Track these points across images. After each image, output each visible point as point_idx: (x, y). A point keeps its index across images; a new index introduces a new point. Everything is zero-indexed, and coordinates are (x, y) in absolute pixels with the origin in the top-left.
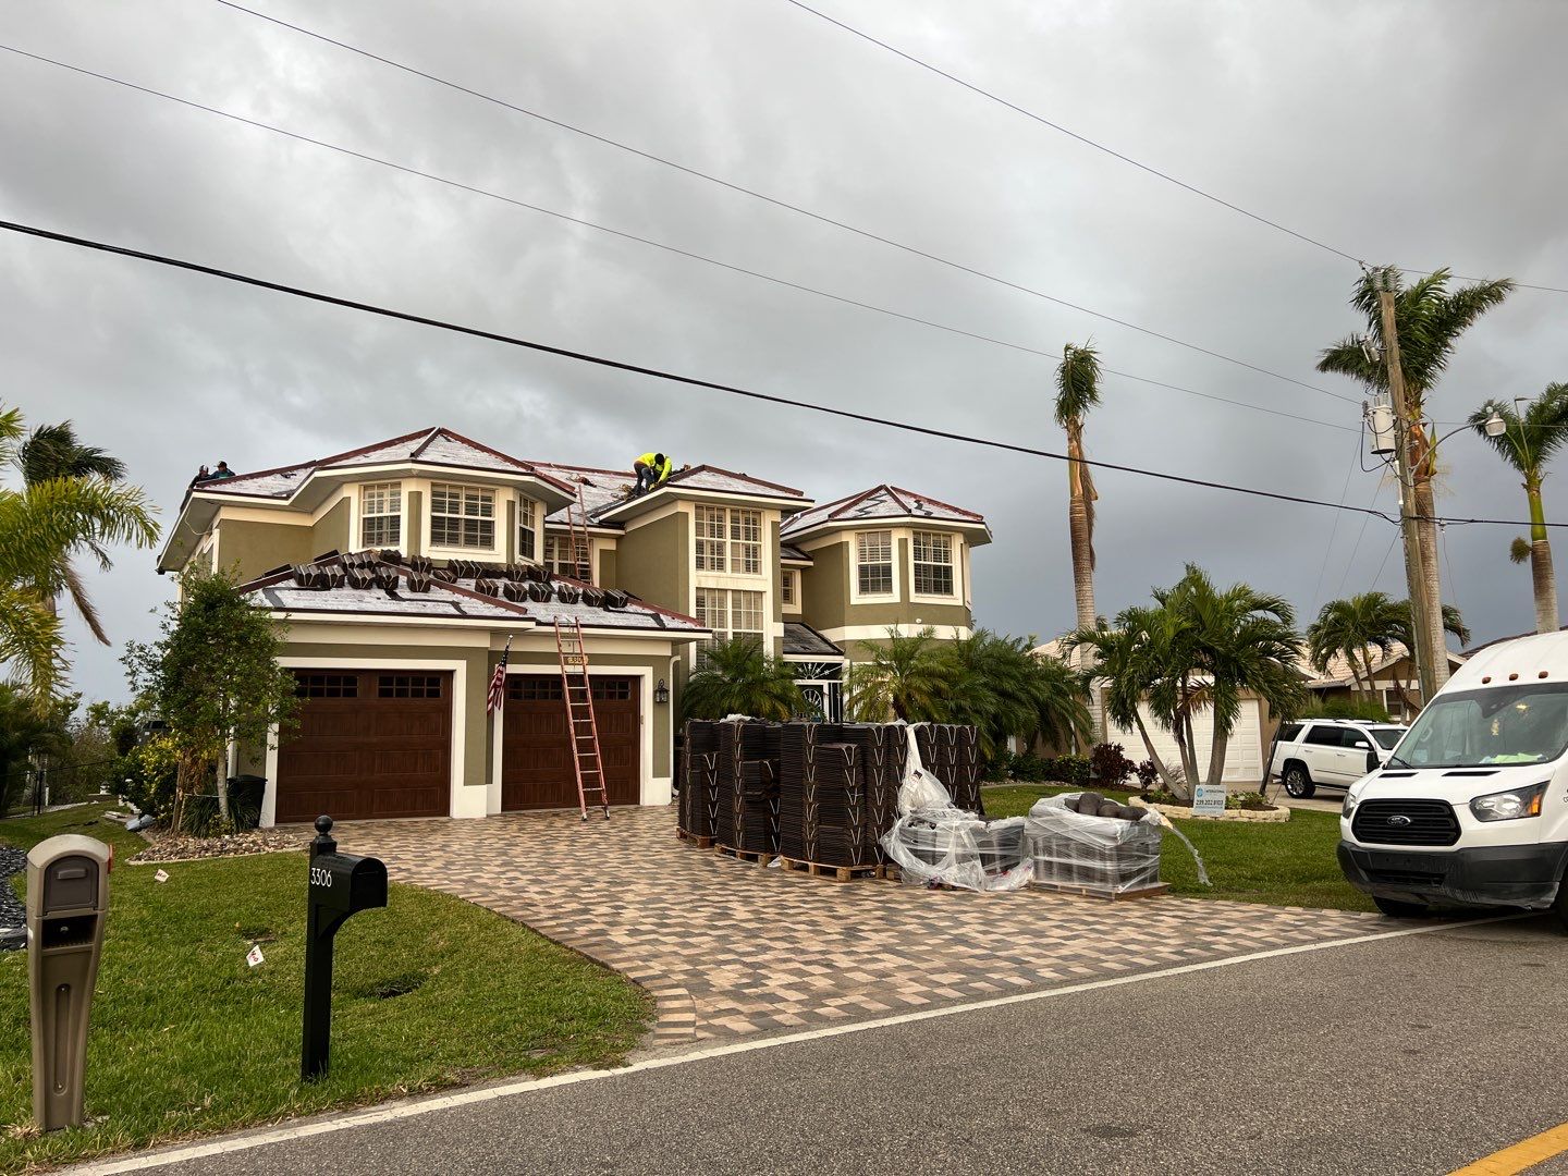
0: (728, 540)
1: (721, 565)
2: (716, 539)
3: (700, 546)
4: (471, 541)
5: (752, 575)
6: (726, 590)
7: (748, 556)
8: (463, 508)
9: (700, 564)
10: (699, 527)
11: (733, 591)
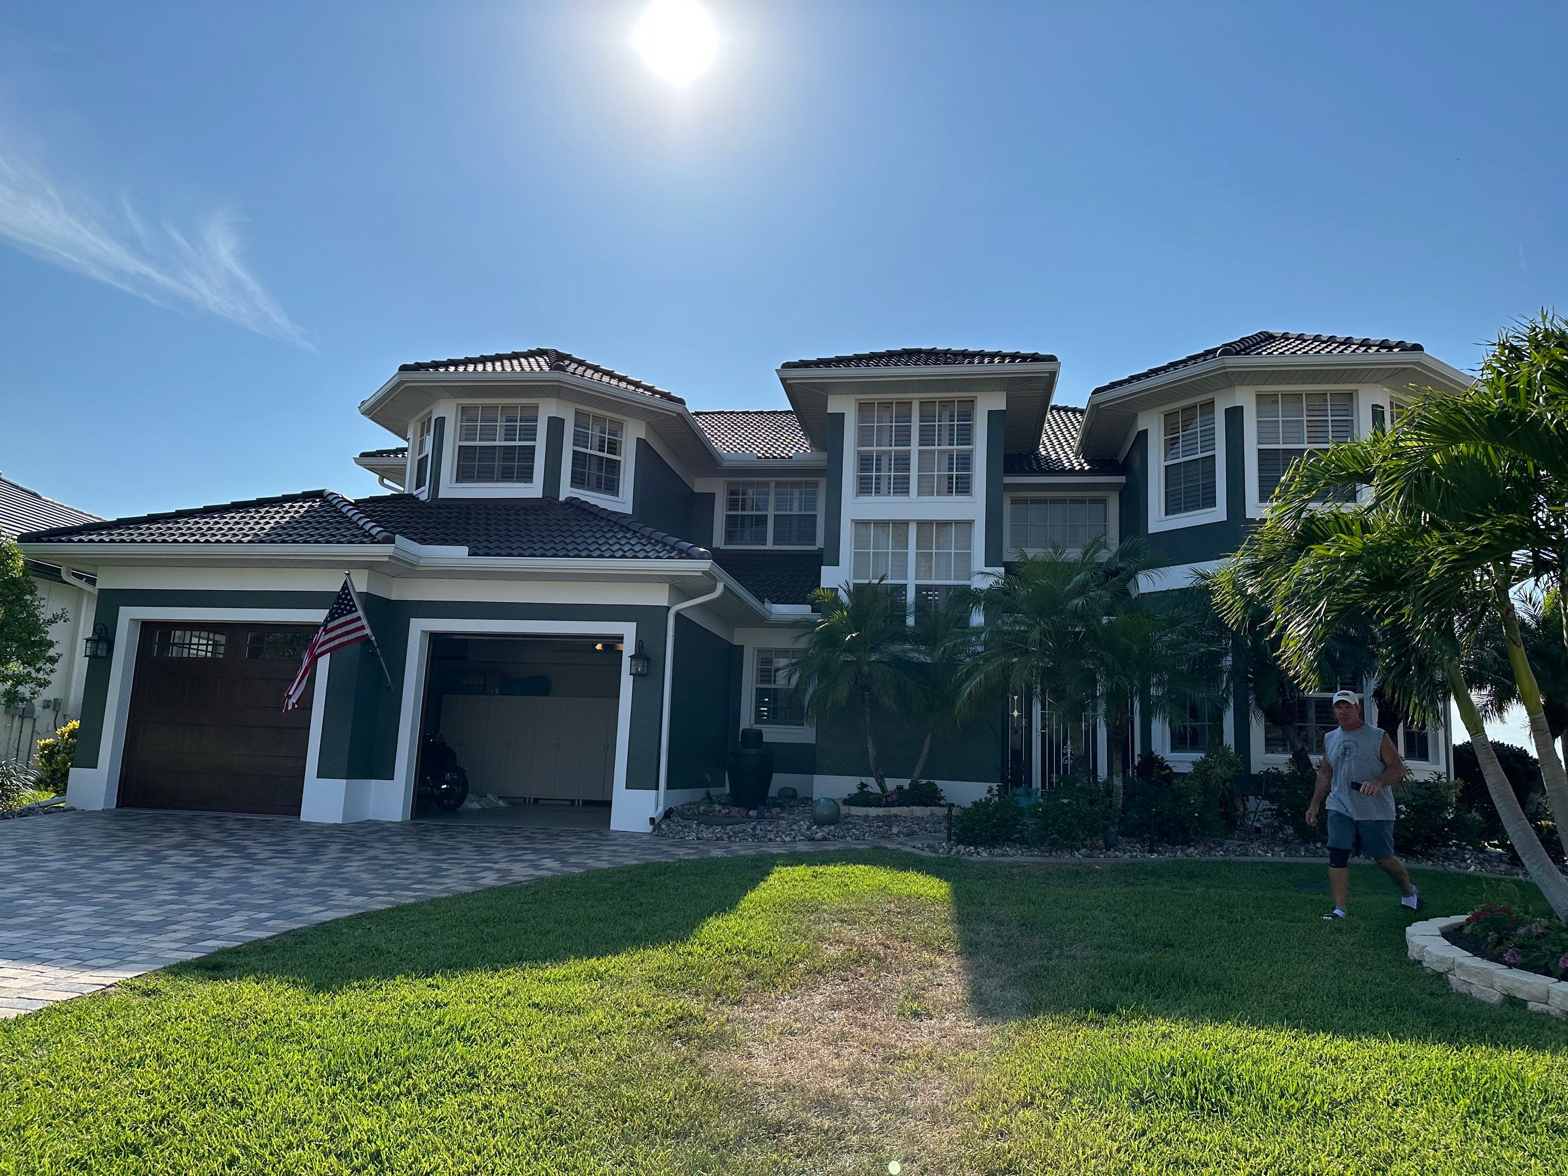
0: (915, 448)
1: (902, 487)
2: (893, 448)
3: (865, 462)
4: (507, 476)
5: (954, 498)
6: (906, 523)
7: (951, 469)
8: (500, 433)
9: (864, 487)
10: (864, 436)
11: (921, 524)
